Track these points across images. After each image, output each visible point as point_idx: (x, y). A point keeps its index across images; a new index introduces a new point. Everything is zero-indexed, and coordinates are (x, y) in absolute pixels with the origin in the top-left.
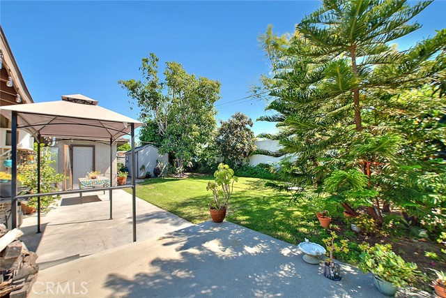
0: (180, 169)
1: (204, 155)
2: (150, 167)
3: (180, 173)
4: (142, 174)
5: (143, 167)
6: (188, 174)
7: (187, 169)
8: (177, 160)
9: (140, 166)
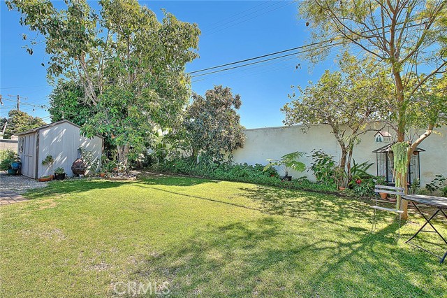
0: (123, 165)
1: (162, 146)
2: (62, 161)
3: (122, 171)
4: (45, 172)
5: (50, 159)
6: (135, 172)
7: (135, 165)
8: (119, 150)
9: (42, 158)
